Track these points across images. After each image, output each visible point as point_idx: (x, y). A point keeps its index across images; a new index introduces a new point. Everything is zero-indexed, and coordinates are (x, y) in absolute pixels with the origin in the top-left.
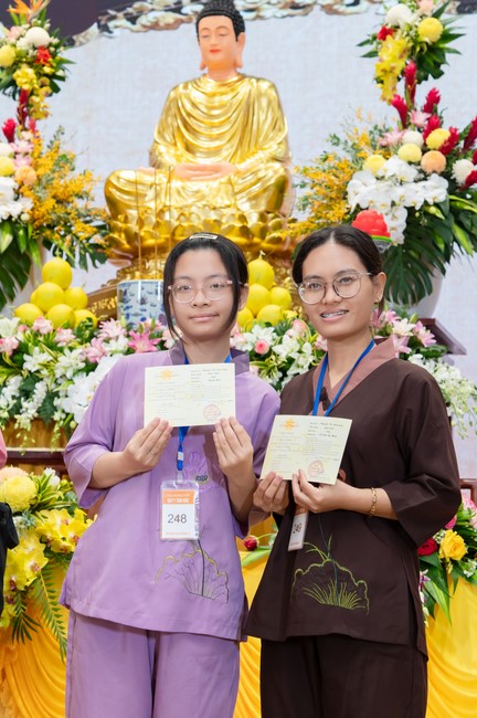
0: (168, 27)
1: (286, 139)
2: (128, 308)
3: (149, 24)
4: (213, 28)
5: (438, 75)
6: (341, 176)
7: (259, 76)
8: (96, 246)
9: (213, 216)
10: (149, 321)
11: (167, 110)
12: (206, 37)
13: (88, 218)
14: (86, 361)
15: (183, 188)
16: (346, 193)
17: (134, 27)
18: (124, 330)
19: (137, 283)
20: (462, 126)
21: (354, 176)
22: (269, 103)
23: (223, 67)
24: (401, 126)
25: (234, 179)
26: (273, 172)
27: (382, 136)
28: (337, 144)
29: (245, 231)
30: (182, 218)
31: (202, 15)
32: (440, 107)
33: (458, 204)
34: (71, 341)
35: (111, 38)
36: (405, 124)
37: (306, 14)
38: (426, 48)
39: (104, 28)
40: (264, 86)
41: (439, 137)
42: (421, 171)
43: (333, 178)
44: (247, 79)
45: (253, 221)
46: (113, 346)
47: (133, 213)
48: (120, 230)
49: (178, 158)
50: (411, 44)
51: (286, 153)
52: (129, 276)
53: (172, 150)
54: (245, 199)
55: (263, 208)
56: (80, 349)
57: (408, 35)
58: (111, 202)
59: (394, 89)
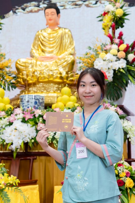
0: (35, 12)
1: (74, 48)
2: (23, 104)
3: (29, 11)
4: (50, 13)
5: (122, 27)
6: (92, 60)
7: (65, 27)
8: (13, 83)
9: (51, 73)
10: (30, 108)
11: (35, 39)
12: (47, 15)
13: (10, 74)
14: (9, 122)
15: (41, 64)
16: (94, 65)
17: (24, 12)
18: (22, 111)
19: (26, 96)
20: (130, 43)
21: (96, 59)
22: (69, 36)
23: (53, 25)
24: (111, 43)
25: (57, 61)
26: (70, 59)
27: (105, 47)
28: (90, 49)
29: (61, 78)
30: (41, 74)
31: (46, 8)
32: (123, 37)
33: (130, 68)
34: (4, 116)
35: (17, 15)
36: (112, 42)
37: (80, 7)
38: (118, 18)
39: (14, 12)
40: (67, 31)
41: (123, 47)
42: (117, 58)
43: (89, 60)
44: (61, 29)
45: (64, 74)
46: (18, 117)
47: (25, 72)
48: (20, 78)
49: (39, 54)
50: (113, 17)
51: (75, 52)
52: (24, 93)
53: (37, 52)
54: (61, 67)
55: (67, 70)
56: (7, 118)
57: (112, 14)
58: (18, 69)
59: (108, 31)
